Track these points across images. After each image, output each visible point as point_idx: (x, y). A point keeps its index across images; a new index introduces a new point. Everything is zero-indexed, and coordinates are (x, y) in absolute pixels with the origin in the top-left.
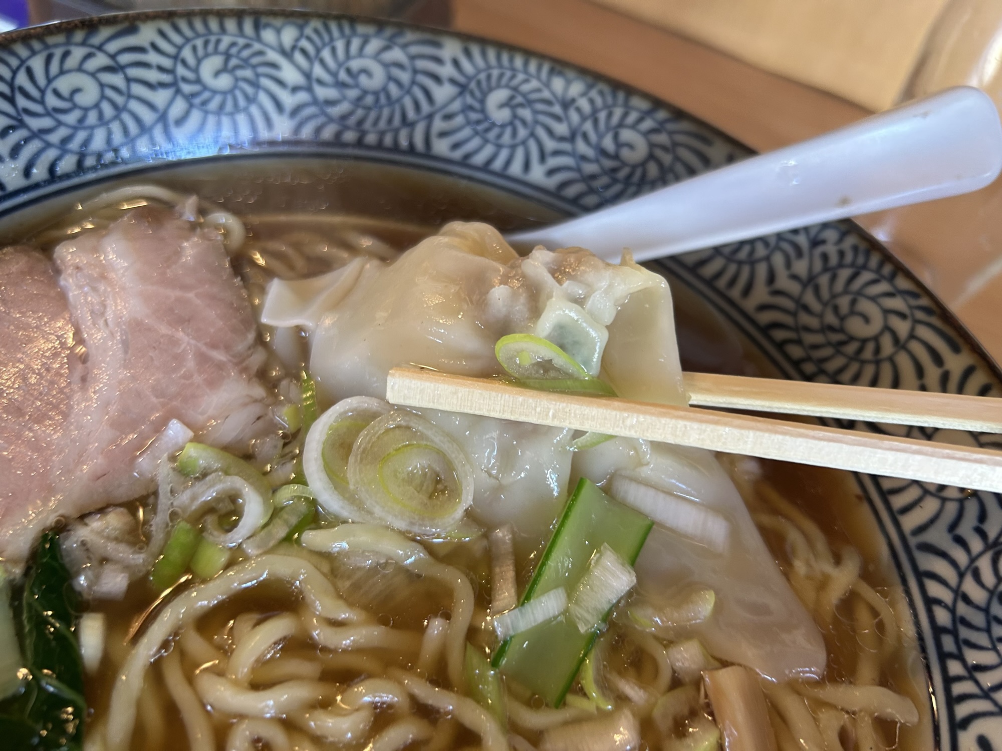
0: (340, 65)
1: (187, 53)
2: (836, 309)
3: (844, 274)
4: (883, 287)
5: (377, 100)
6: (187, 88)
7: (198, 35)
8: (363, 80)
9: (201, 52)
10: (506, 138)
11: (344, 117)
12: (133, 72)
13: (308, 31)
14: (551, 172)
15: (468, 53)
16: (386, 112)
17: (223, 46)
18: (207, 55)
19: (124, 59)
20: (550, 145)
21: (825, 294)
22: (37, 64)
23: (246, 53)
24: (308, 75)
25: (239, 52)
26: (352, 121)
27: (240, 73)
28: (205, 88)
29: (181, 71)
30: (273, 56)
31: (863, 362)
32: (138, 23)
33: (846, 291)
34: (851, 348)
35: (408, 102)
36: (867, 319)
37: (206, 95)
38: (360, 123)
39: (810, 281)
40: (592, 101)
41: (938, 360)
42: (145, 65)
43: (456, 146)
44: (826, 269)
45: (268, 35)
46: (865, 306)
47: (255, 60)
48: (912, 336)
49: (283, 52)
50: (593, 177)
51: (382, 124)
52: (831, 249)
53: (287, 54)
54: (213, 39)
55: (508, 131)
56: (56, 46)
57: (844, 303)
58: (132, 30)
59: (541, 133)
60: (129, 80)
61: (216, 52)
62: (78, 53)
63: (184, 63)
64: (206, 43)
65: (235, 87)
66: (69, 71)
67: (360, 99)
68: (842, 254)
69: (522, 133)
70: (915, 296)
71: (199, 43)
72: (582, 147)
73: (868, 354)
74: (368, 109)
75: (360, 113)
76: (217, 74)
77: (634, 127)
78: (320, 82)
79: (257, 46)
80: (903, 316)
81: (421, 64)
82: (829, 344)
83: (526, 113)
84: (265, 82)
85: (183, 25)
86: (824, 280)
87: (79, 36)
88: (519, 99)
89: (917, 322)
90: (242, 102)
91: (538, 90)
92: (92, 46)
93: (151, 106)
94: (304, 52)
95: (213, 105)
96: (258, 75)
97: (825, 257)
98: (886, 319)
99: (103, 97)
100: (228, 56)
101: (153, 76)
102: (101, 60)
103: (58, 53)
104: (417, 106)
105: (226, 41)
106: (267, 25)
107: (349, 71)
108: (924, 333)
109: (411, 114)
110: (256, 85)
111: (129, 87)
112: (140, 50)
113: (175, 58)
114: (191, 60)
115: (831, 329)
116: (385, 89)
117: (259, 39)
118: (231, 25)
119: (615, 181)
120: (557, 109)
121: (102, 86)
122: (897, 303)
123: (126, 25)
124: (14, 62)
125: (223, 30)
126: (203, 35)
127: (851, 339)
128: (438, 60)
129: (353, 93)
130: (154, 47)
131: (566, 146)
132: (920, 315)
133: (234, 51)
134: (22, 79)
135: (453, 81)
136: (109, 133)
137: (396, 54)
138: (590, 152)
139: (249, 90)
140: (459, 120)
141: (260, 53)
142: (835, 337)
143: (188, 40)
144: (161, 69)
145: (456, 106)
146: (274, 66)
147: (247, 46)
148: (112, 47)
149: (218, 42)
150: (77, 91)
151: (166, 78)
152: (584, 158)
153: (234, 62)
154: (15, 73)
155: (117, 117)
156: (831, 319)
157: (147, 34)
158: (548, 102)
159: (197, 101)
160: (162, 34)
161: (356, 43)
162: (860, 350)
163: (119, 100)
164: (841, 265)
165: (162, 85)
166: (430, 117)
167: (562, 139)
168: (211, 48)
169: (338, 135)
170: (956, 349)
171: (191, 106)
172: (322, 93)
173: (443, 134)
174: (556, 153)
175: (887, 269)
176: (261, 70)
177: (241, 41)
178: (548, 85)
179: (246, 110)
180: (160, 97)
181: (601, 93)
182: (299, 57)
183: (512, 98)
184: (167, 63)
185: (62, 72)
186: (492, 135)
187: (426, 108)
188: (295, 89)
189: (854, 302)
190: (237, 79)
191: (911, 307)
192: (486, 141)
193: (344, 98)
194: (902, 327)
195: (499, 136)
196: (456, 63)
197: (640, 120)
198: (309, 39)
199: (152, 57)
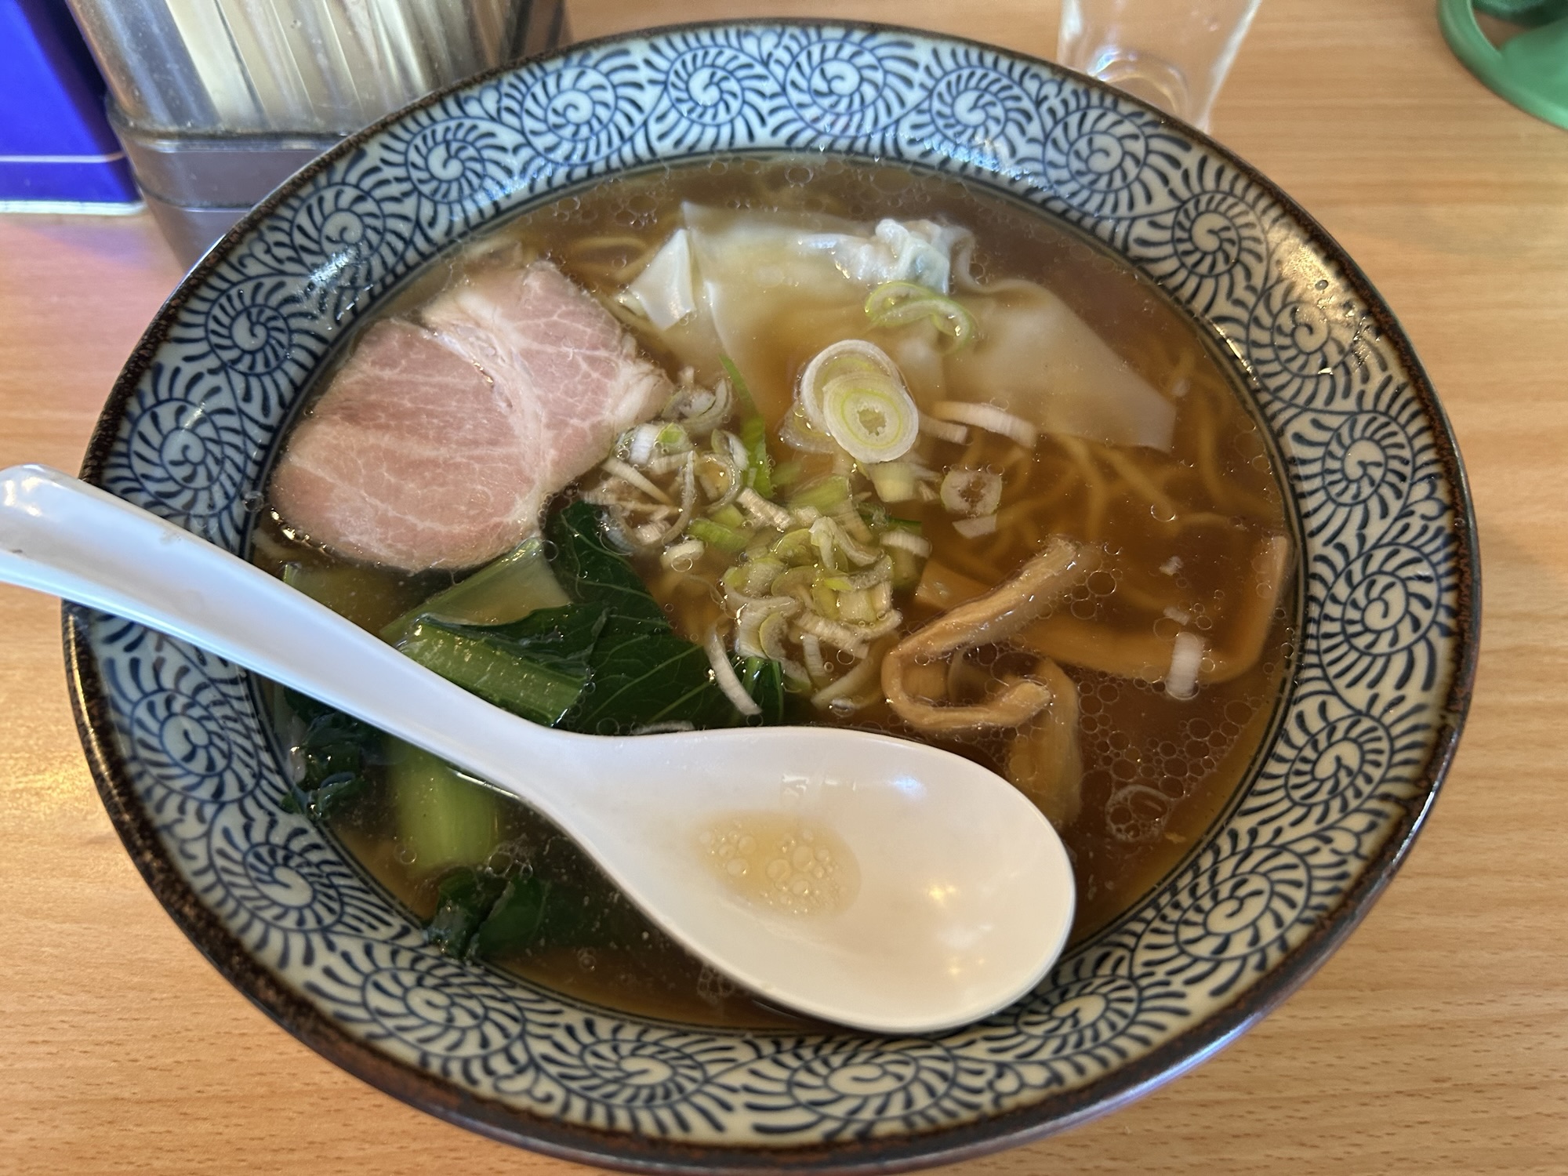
0: (545, 110)
1: (413, 156)
2: (1078, 154)
3: (1074, 120)
4: (1111, 118)
5: (591, 129)
6: (426, 189)
7: (415, 135)
8: (572, 114)
9: (424, 150)
10: (722, 116)
11: (568, 158)
12: (379, 193)
13: (505, 89)
14: (775, 132)
15: (656, 49)
16: (603, 137)
17: (439, 137)
18: (430, 150)
19: (367, 183)
20: (765, 106)
21: (1064, 145)
22: (303, 219)
23: (461, 134)
24: (522, 132)
25: (455, 134)
26: (576, 158)
27: (464, 155)
28: (441, 181)
29: (416, 175)
30: (485, 126)
31: (1117, 191)
32: (364, 146)
33: (1080, 135)
34: (1102, 183)
35: (620, 119)
36: (1107, 153)
37: (444, 187)
38: (584, 156)
39: (1047, 138)
40: (788, 49)
41: (1175, 163)
42: (384, 182)
43: (678, 143)
44: (1056, 123)
45: (473, 108)
46: (1100, 141)
47: (471, 137)
48: (1148, 152)
49: (492, 119)
50: (816, 120)
51: (604, 150)
52: (1054, 102)
53: (496, 119)
54: (428, 132)
55: (722, 107)
56: (310, 196)
57: (1082, 146)
58: (361, 154)
59: (752, 97)
60: (378, 202)
61: (436, 144)
62: (329, 195)
63: (414, 166)
64: (424, 139)
65: (465, 168)
66: (330, 215)
67: (576, 133)
68: (1065, 103)
69: (735, 105)
70: (1140, 115)
71: (419, 141)
72: (795, 96)
73: (1118, 182)
74: (587, 140)
75: (580, 147)
76: (445, 164)
77: (836, 58)
78: (534, 133)
79: (468, 123)
80: (1135, 137)
81: (617, 78)
82: (1083, 187)
83: (732, 85)
84: (488, 154)
85: (398, 130)
86: (1058, 132)
87: (322, 179)
88: (720, 74)
89: (1148, 138)
90: (475, 181)
91: (735, 58)
92: (337, 184)
93: (405, 218)
94: (510, 110)
95: (454, 194)
96: (478, 150)
97: (1052, 112)
98: (1122, 145)
99: (366, 226)
100: (447, 144)
101: (395, 189)
102: (349, 194)
103: (314, 201)
104: (630, 120)
105: (440, 129)
106: (467, 100)
107: (555, 111)
108: (1157, 144)
109: (627, 130)
110: (481, 160)
111: (380, 208)
112: (375, 170)
113: (405, 164)
114: (419, 161)
115: (1080, 173)
116: (594, 115)
117: (466, 115)
118: (437, 112)
119: (838, 115)
120: (759, 69)
121: (359, 216)
122: (1127, 128)
123: (354, 151)
124: (285, 226)
125: (433, 120)
126: (419, 132)
127: (1100, 175)
128: (633, 67)
129: (568, 131)
130: (384, 161)
131: (781, 101)
132: (1149, 130)
133: (450, 136)
134: (299, 239)
135: (652, 82)
136: (382, 257)
137: (592, 78)
138: (806, 98)
139: (478, 167)
140: (673, 116)
141: (474, 127)
142: (1086, 180)
143: (408, 143)
144: (398, 180)
145: (665, 103)
146: (491, 135)
147: (460, 126)
148: (353, 177)
149: (434, 133)
150: (343, 230)
151: (406, 186)
152: (801, 106)
153: (454, 146)
154: (290, 234)
155: (382, 239)
156: (1076, 165)
157: (374, 152)
158: (749, 66)
159: (438, 197)
160: (386, 147)
161: (551, 82)
162: (1110, 182)
163: (378, 223)
164: (1068, 113)
165: (406, 194)
166: (645, 124)
167: (774, 96)
168: (430, 142)
169: (569, 176)
170: (1187, 148)
171: (435, 204)
172: (540, 143)
173: (662, 137)
174: (773, 111)
175: (1109, 101)
176: (480, 144)
177: (453, 124)
178: (741, 50)
179: (482, 187)
180: (408, 207)
181: (793, 37)
182: (507, 117)
183: (713, 75)
184: (400, 172)
185: (325, 218)
186: (708, 118)
187: (638, 118)
188: (516, 150)
189: (1090, 142)
190: (463, 162)
191: (1139, 127)
192: (704, 126)
193: (561, 138)
194: (1138, 147)
195: (715, 116)
196: (648, 63)
197: (839, 49)
198: (509, 96)
199: (388, 173)
